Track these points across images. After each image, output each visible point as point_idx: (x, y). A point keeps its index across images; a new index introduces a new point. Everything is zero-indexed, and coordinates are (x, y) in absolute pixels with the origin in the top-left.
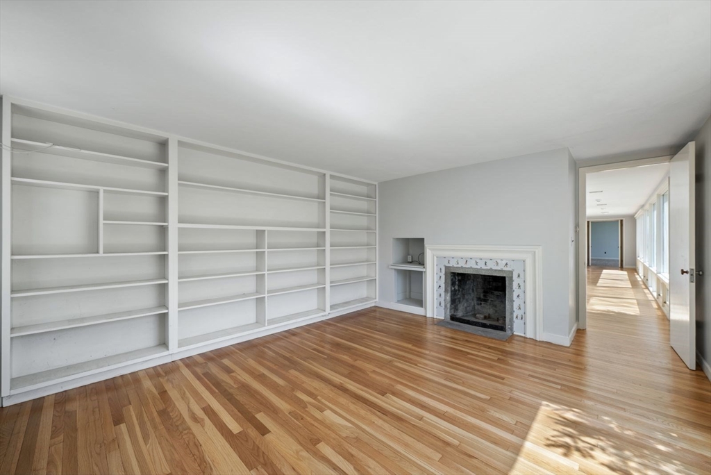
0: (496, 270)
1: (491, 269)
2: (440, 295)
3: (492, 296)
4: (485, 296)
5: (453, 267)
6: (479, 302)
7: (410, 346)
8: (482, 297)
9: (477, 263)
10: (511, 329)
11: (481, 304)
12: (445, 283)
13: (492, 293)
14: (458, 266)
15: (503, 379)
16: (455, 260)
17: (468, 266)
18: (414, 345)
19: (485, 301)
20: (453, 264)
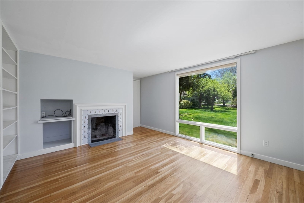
0: (113, 113)
1: (111, 113)
2: (85, 132)
3: (100, 126)
4: (96, 127)
5: (93, 115)
6: (93, 131)
7: (111, 159)
8: (95, 128)
9: (105, 111)
10: (118, 136)
11: (94, 131)
12: (88, 124)
13: (100, 125)
14: (96, 114)
15: (149, 147)
16: (94, 111)
17: (101, 113)
18: (112, 157)
19: (96, 129)
20: (93, 113)
